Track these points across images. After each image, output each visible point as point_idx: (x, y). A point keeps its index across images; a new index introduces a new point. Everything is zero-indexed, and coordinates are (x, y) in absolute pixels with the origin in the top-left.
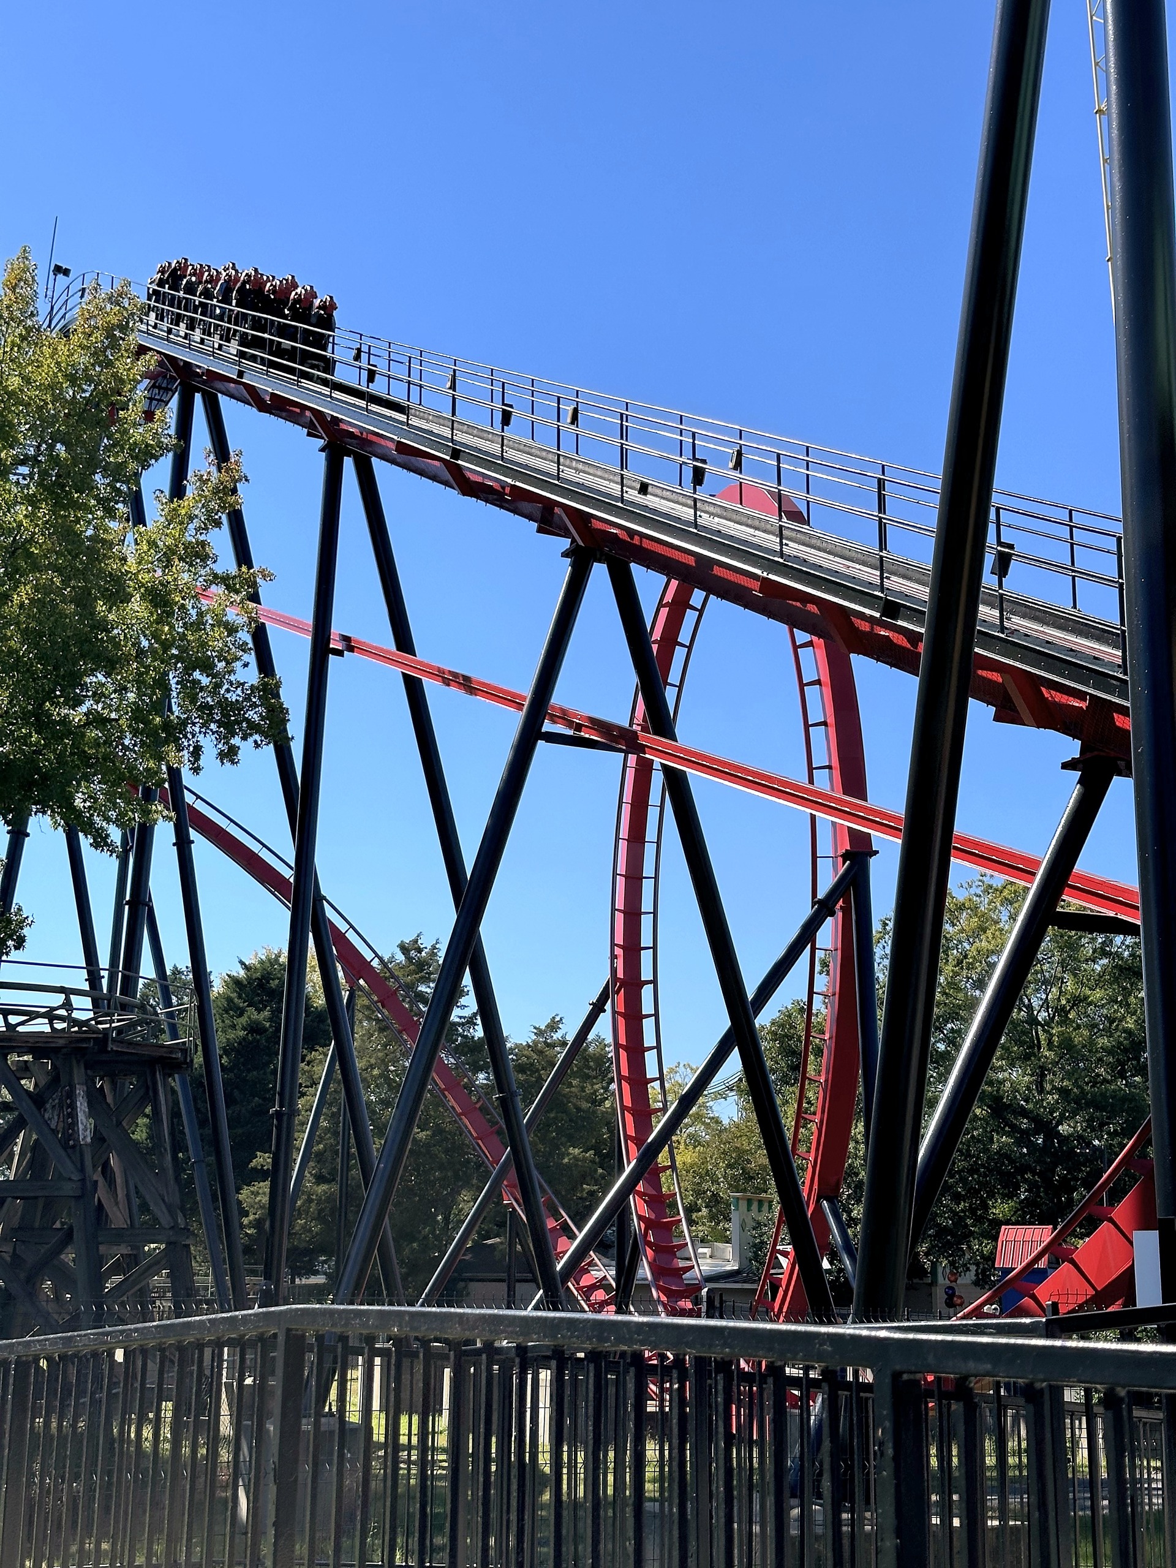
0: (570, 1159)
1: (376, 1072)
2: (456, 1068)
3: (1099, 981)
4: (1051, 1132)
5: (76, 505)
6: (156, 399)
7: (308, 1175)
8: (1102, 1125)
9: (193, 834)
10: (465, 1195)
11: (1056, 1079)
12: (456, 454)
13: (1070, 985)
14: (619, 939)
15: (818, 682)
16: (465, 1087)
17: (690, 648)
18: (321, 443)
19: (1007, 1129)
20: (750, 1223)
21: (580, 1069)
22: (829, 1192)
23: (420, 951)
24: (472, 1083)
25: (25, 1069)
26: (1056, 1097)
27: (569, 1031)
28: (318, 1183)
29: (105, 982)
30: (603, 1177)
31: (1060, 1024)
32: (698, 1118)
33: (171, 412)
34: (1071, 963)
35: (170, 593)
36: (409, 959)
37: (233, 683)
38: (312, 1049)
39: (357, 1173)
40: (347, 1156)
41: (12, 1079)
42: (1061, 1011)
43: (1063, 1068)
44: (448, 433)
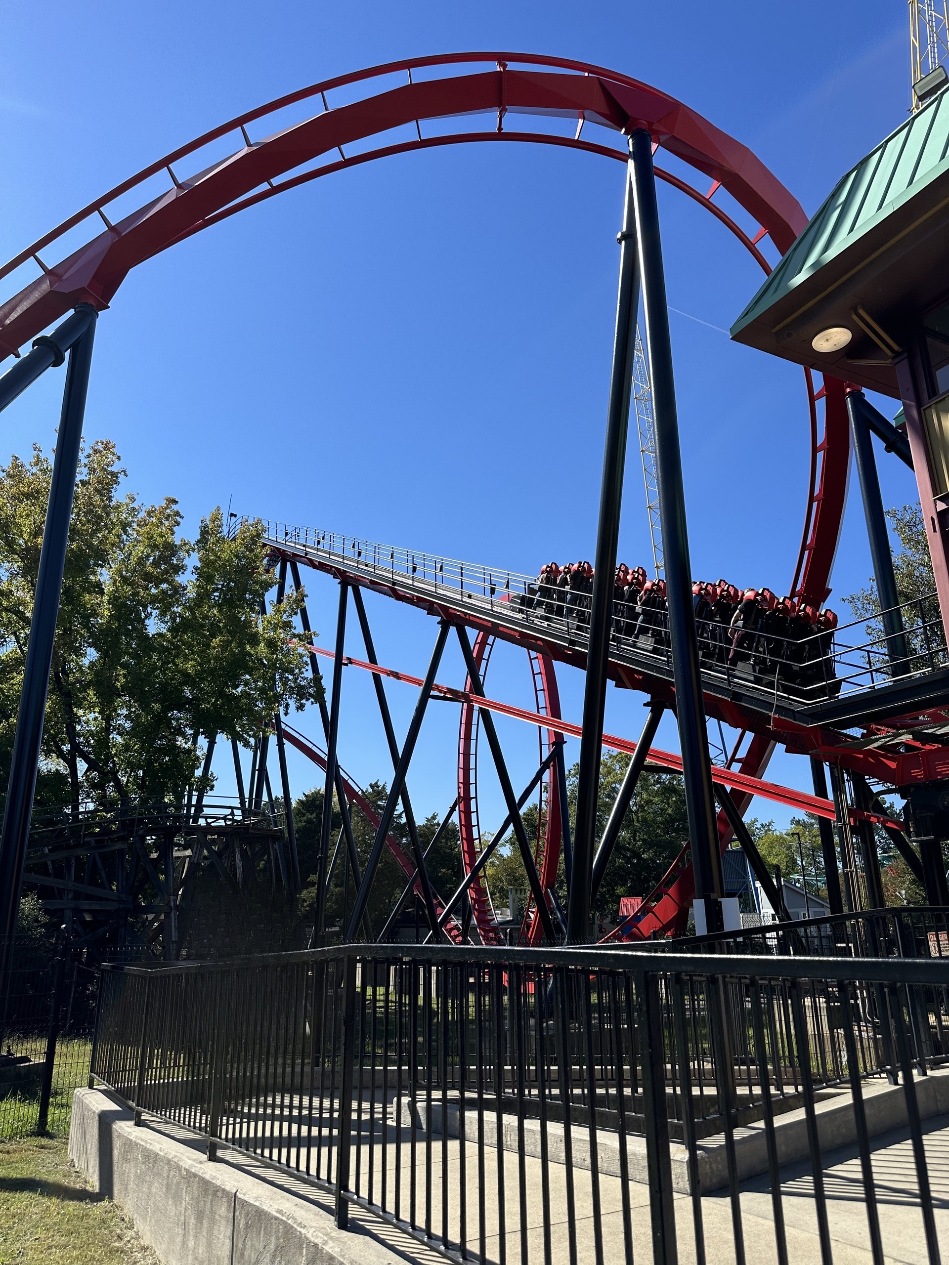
0: (442, 874)
1: (360, 838)
2: (394, 836)
3: (657, 794)
4: (639, 858)
5: (238, 607)
6: (272, 564)
7: (333, 883)
8: (660, 854)
9: (285, 741)
10: (398, 891)
11: (640, 835)
12: (394, 584)
13: (645, 796)
14: (461, 780)
15: (540, 673)
16: (398, 844)
17: (488, 660)
18: (339, 580)
20: (517, 899)
21: (445, 836)
22: (550, 885)
23: (378, 787)
24: (400, 842)
25: (214, 842)
26: (641, 843)
27: (441, 820)
28: (336, 887)
29: (247, 804)
30: (455, 881)
31: (641, 812)
32: (495, 854)
33: (277, 569)
34: (645, 788)
35: (277, 642)
36: (374, 790)
37: (302, 678)
38: (333, 830)
39: (352, 882)
40: (348, 875)
41: (208, 845)
42: (642, 806)
43: (643, 830)
44: (390, 576)
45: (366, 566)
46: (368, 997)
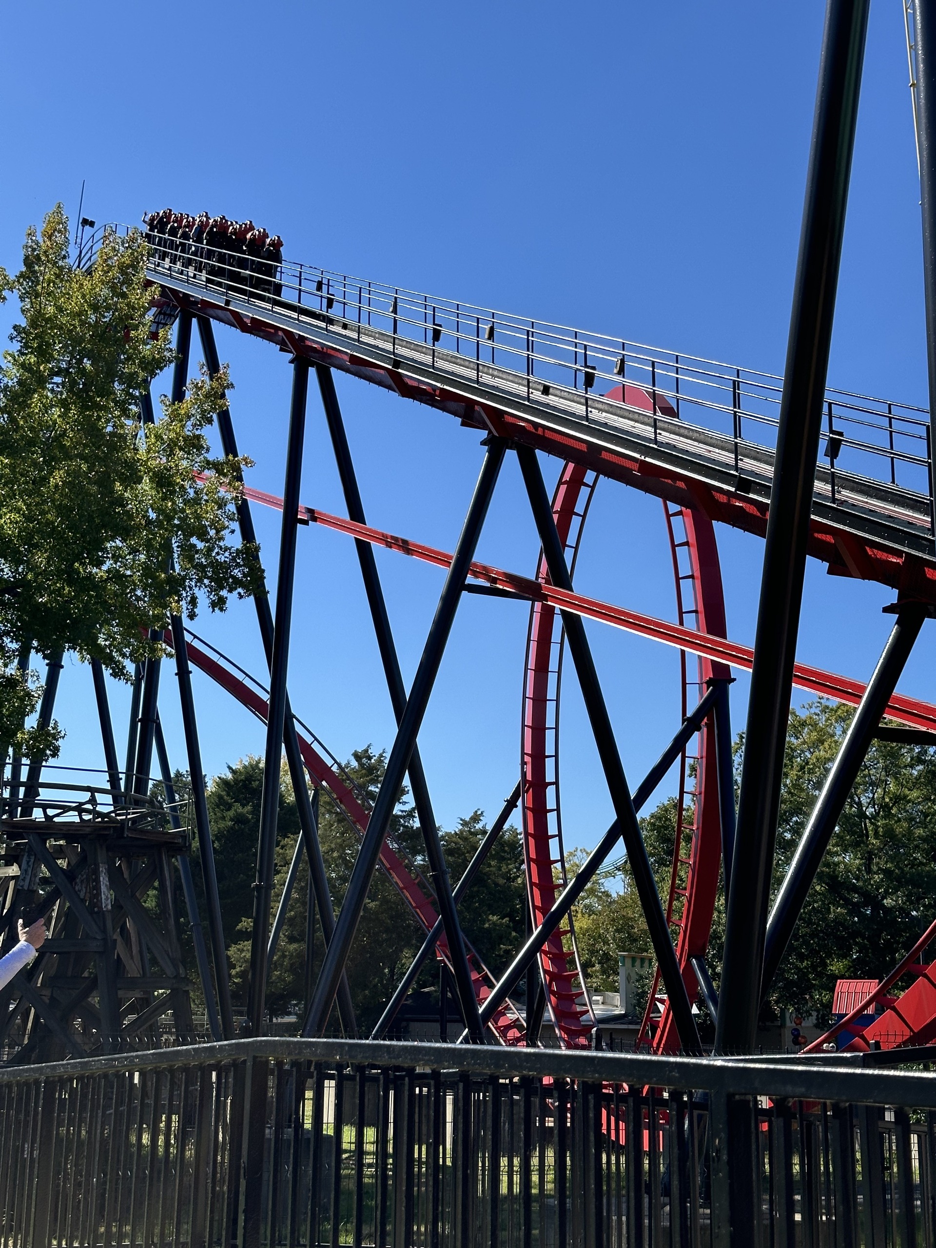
0: (489, 925)
1: (335, 854)
2: (399, 852)
3: (916, 783)
4: (877, 905)
5: (99, 406)
6: (162, 321)
7: (283, 936)
8: (919, 898)
9: (191, 666)
10: (406, 953)
11: (881, 862)
12: (397, 364)
13: (892, 787)
14: (528, 749)
15: (687, 544)
16: (406, 866)
17: (584, 517)
18: (290, 356)
19: (841, 902)
20: (634, 977)
21: (497, 853)
22: (696, 951)
23: (370, 758)
24: (411, 864)
25: (60, 852)
26: (881, 876)
27: (488, 822)
28: (290, 943)
29: (122, 783)
30: (516, 938)
31: (884, 817)
32: (592, 892)
33: (173, 332)
34: (893, 769)
35: (172, 476)
36: (361, 765)
37: (221, 548)
38: (285, 836)
39: (320, 934)
40: (313, 921)
41: (50, 859)
42: (885, 807)
43: (887, 853)
44: (389, 347)
45: (345, 326)
46: (345, 1146)
